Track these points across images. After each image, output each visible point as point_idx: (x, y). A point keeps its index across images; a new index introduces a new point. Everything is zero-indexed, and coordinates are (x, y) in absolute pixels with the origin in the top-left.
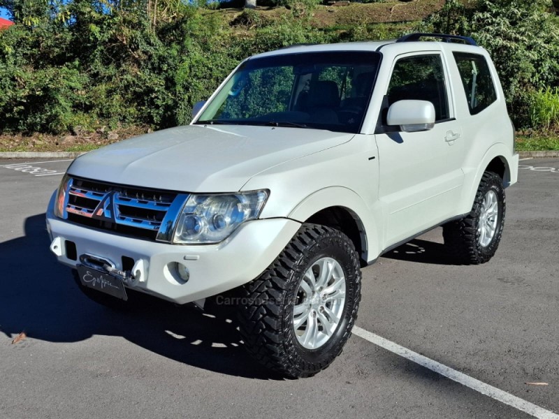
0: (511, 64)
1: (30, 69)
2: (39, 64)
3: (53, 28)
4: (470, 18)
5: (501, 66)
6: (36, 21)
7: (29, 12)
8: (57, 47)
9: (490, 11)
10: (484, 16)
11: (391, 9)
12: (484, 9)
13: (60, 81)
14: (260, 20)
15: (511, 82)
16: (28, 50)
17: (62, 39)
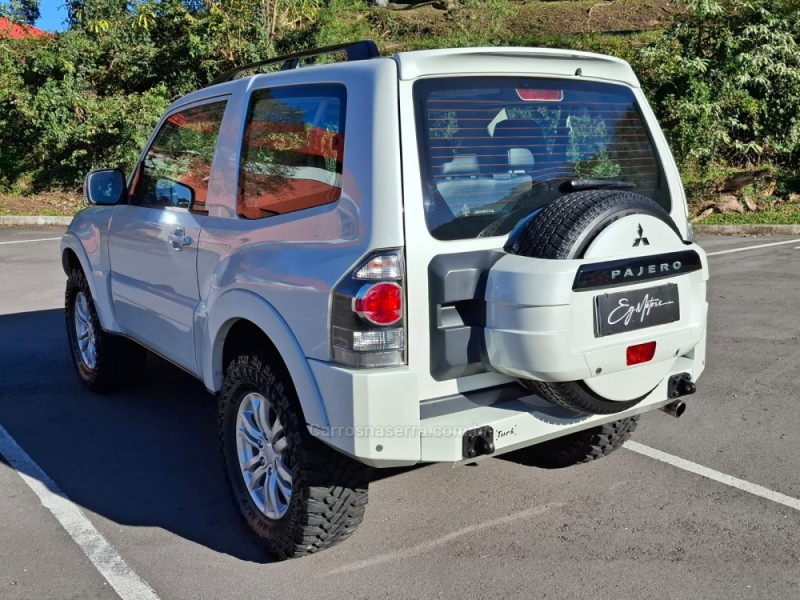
0: (793, 98)
1: (93, 96)
2: (106, 89)
3: (130, 36)
4: (738, 32)
5: (778, 101)
6: (104, 25)
7: (94, 12)
8: (135, 64)
9: (765, 22)
10: (759, 29)
11: (588, 11)
12: (756, 18)
13: (142, 114)
14: (396, 23)
15: (793, 124)
16: (93, 67)
17: (141, 52)
